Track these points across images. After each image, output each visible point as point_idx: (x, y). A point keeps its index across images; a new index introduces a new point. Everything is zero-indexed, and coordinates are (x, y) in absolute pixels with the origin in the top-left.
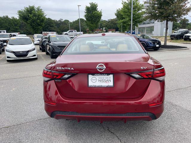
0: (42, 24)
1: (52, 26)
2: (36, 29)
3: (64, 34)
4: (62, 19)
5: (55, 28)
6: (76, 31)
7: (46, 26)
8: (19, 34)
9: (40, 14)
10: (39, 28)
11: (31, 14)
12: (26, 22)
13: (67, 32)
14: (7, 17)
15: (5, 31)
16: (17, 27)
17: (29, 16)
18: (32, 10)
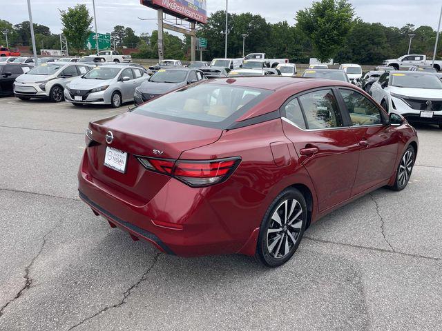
0: (342, 40)
1: (379, 44)
2: (326, 52)
3: (388, 64)
4: (412, 25)
5: (383, 48)
6: (425, 56)
7: (363, 44)
8: (286, 62)
9: (342, 16)
10: (333, 49)
11: (322, 16)
12: (308, 35)
13: (398, 61)
14: (285, 24)
15: (263, 54)
16: (298, 47)
17: (317, 21)
18: (326, 9)
